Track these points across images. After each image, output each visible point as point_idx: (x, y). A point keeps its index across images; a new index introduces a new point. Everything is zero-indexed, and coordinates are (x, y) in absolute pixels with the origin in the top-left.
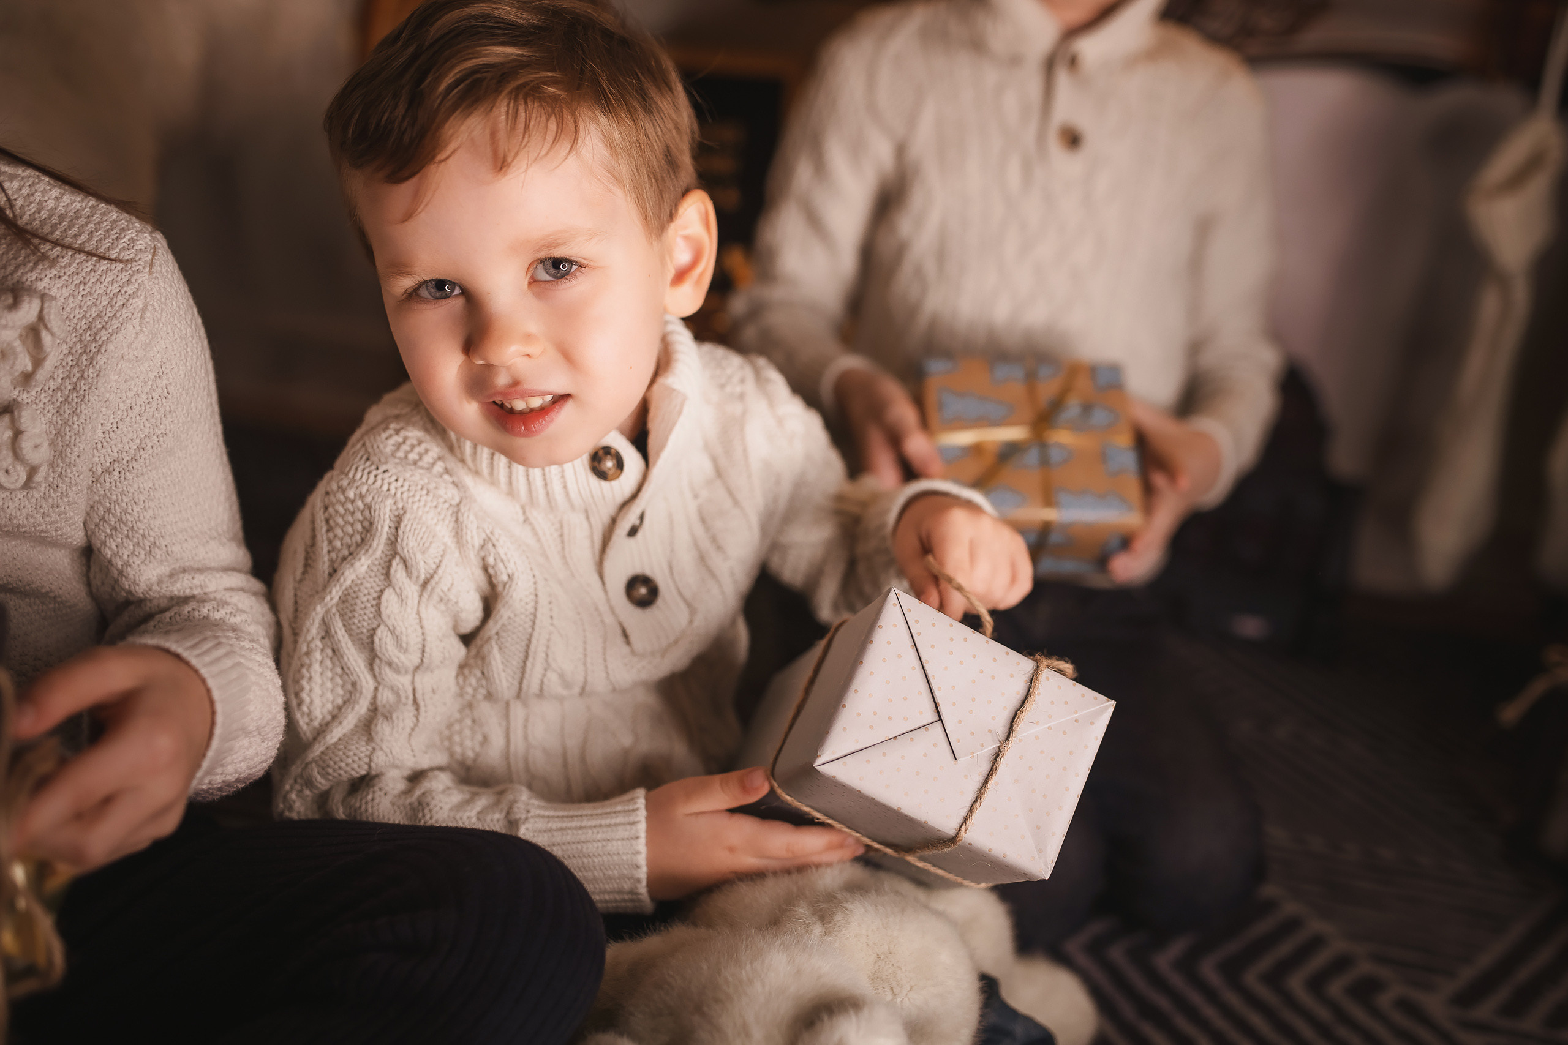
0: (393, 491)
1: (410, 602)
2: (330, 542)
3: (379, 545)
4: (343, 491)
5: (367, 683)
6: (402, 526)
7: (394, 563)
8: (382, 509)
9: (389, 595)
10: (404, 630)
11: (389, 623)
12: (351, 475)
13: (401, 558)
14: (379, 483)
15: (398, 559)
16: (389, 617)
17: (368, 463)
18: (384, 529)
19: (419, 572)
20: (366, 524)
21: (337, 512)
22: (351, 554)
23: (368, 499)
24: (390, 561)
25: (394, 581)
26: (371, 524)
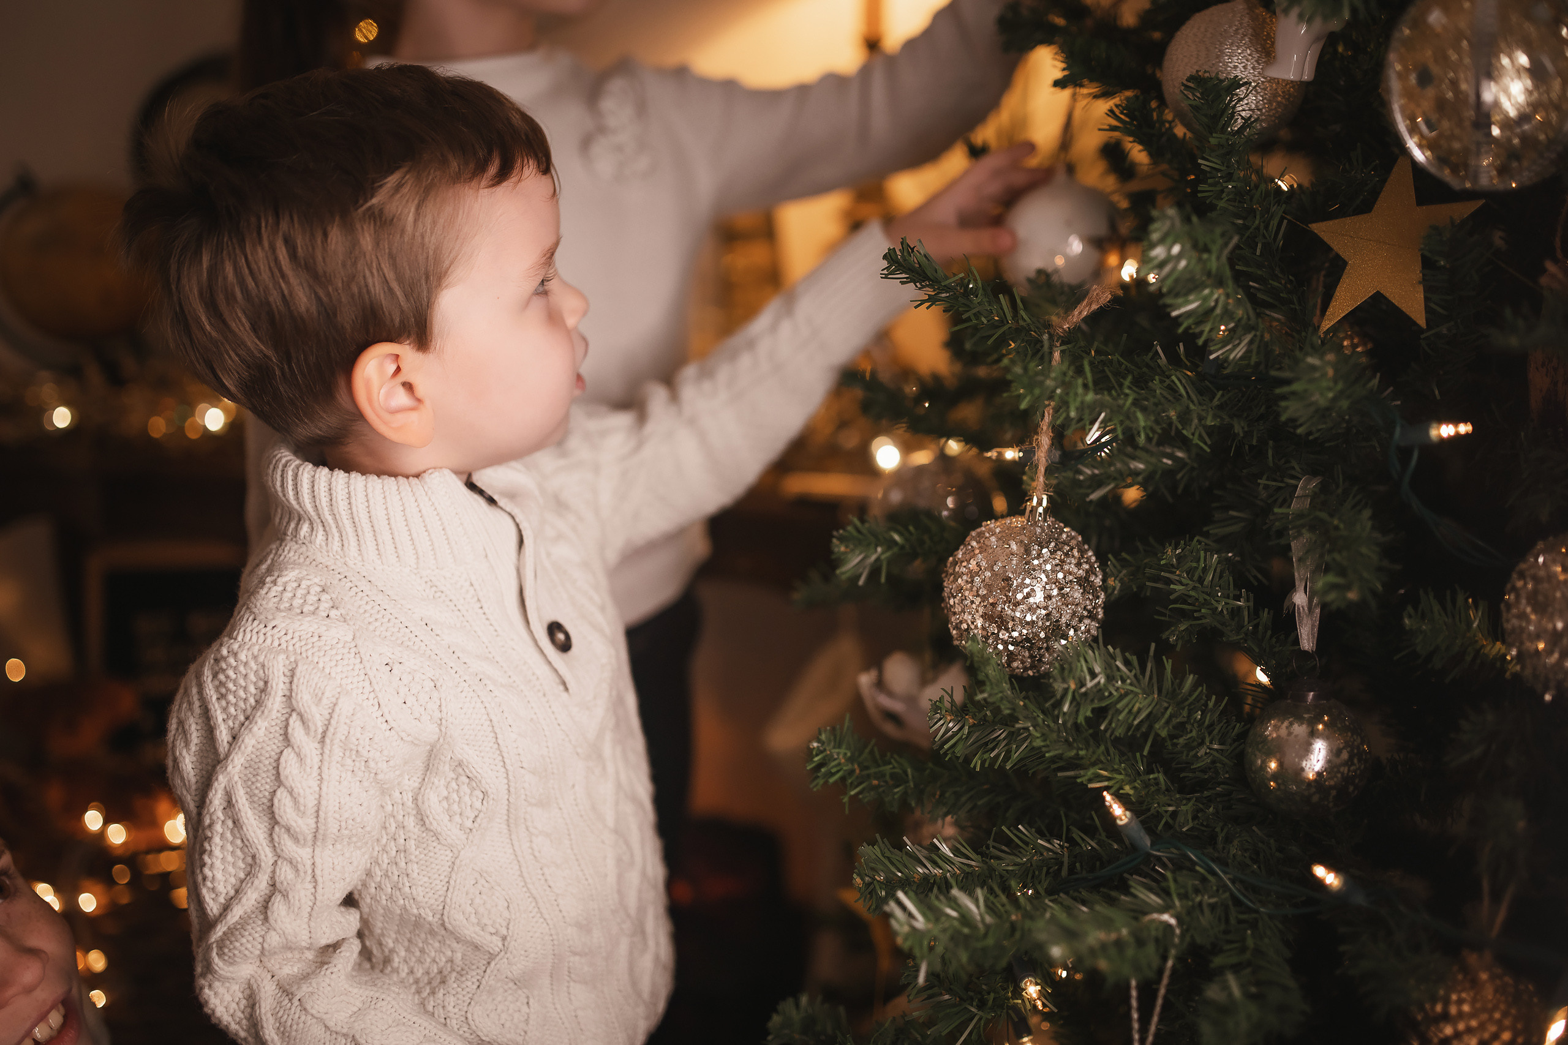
0: (284, 646)
1: (308, 761)
2: (225, 709)
3: (275, 703)
4: (235, 654)
5: (266, 856)
6: (295, 680)
7: (291, 721)
8: (275, 666)
9: (289, 756)
10: (301, 791)
11: (288, 785)
12: (240, 638)
13: (298, 714)
14: (269, 641)
15: (294, 715)
16: (287, 777)
17: (256, 623)
18: (278, 686)
19: (316, 726)
20: (261, 684)
21: (227, 677)
22: (247, 718)
23: (261, 659)
24: (287, 720)
25: (292, 740)
26: (266, 683)
